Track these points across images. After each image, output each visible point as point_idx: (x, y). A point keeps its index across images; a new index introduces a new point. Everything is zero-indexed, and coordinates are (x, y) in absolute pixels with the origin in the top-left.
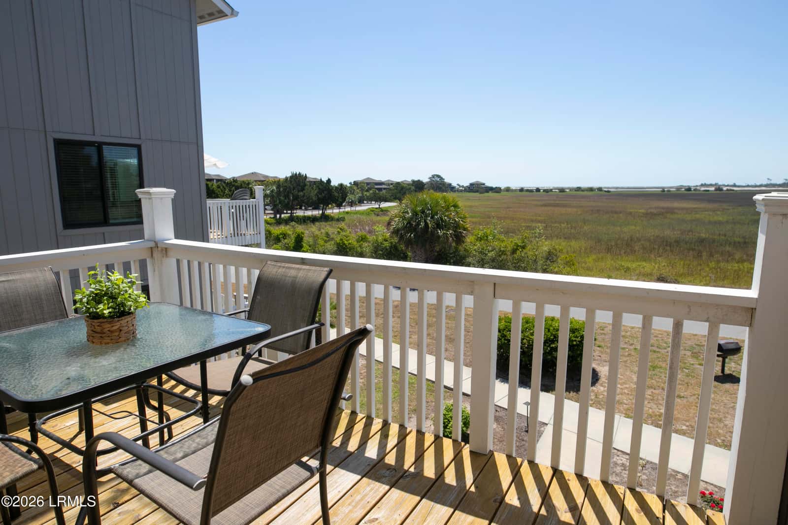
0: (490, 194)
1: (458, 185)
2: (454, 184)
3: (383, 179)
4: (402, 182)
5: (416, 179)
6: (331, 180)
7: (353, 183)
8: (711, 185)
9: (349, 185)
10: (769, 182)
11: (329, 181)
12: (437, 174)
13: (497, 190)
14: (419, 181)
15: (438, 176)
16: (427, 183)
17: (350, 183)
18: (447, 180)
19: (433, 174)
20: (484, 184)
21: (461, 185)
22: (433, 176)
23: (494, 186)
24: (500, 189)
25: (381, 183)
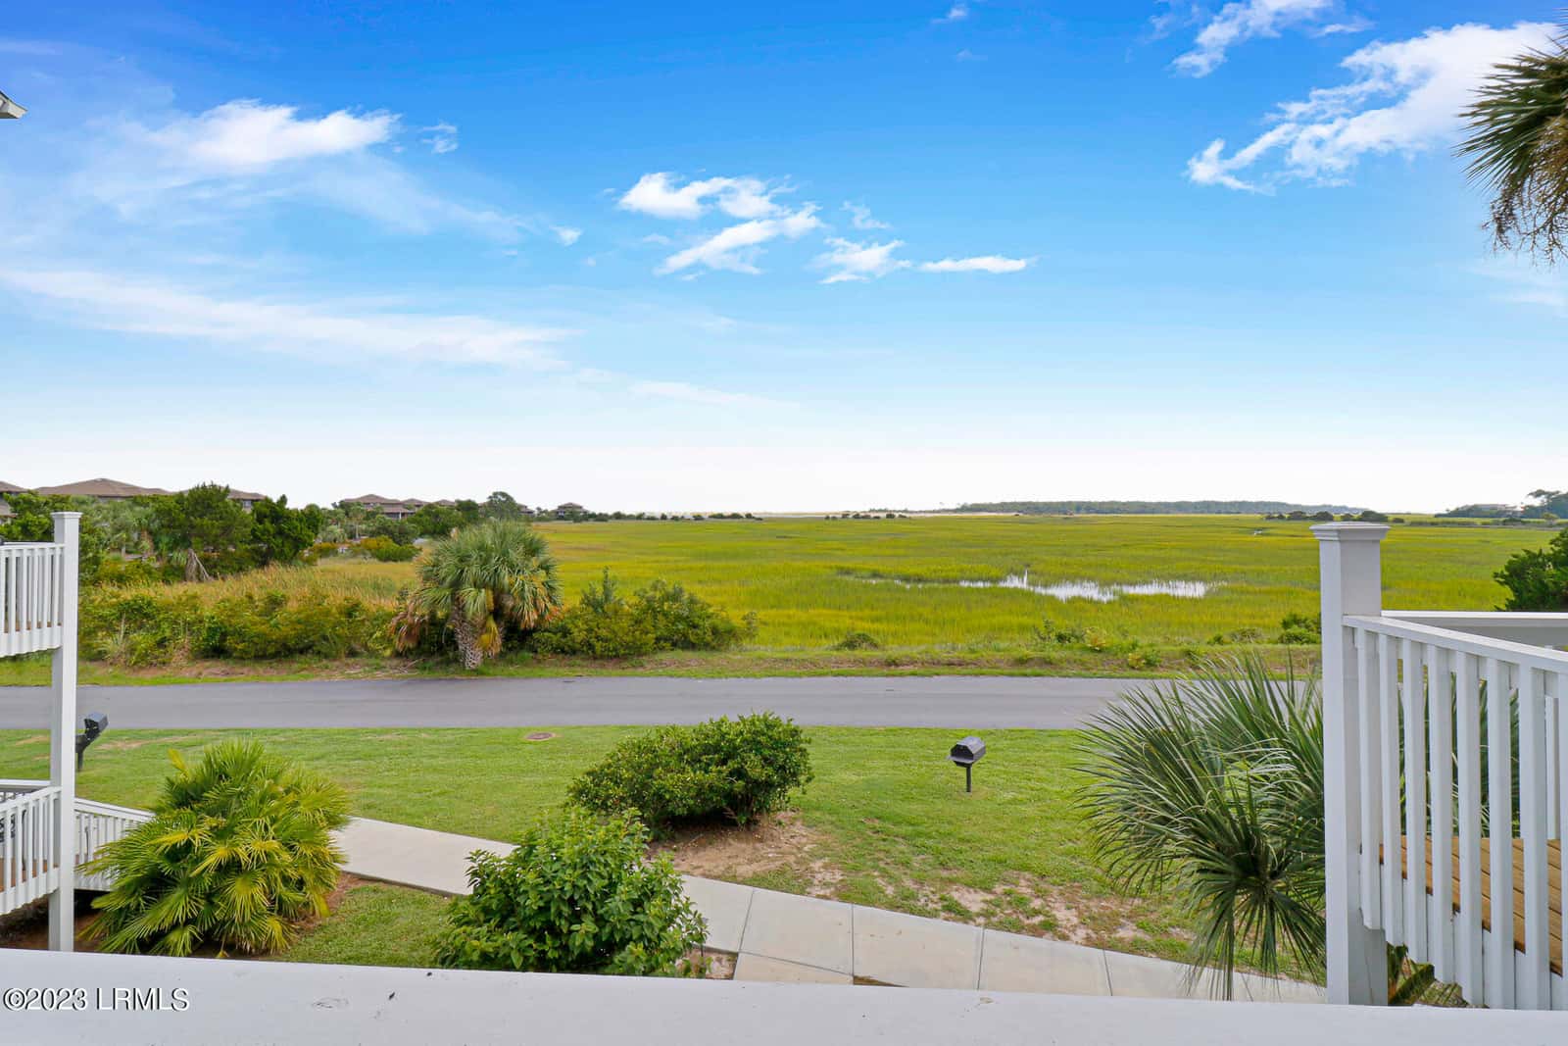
0: (591, 524)
1: (539, 509)
2: (532, 507)
3: (402, 498)
4: (437, 503)
5: (464, 498)
6: (288, 497)
7: (338, 504)
8: (880, 511)
9: (331, 508)
10: (942, 507)
11: (283, 499)
12: (503, 491)
13: (602, 518)
14: (469, 501)
15: (504, 494)
16: (484, 505)
17: (334, 505)
18: (519, 500)
19: (495, 491)
20: (581, 507)
21: (543, 509)
22: (495, 494)
23: (597, 513)
24: (606, 515)
25: (396, 504)
